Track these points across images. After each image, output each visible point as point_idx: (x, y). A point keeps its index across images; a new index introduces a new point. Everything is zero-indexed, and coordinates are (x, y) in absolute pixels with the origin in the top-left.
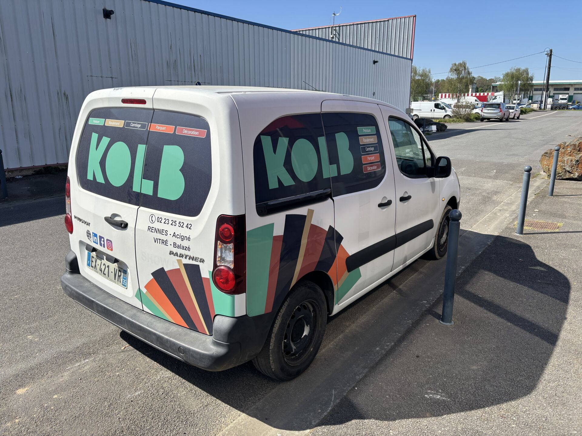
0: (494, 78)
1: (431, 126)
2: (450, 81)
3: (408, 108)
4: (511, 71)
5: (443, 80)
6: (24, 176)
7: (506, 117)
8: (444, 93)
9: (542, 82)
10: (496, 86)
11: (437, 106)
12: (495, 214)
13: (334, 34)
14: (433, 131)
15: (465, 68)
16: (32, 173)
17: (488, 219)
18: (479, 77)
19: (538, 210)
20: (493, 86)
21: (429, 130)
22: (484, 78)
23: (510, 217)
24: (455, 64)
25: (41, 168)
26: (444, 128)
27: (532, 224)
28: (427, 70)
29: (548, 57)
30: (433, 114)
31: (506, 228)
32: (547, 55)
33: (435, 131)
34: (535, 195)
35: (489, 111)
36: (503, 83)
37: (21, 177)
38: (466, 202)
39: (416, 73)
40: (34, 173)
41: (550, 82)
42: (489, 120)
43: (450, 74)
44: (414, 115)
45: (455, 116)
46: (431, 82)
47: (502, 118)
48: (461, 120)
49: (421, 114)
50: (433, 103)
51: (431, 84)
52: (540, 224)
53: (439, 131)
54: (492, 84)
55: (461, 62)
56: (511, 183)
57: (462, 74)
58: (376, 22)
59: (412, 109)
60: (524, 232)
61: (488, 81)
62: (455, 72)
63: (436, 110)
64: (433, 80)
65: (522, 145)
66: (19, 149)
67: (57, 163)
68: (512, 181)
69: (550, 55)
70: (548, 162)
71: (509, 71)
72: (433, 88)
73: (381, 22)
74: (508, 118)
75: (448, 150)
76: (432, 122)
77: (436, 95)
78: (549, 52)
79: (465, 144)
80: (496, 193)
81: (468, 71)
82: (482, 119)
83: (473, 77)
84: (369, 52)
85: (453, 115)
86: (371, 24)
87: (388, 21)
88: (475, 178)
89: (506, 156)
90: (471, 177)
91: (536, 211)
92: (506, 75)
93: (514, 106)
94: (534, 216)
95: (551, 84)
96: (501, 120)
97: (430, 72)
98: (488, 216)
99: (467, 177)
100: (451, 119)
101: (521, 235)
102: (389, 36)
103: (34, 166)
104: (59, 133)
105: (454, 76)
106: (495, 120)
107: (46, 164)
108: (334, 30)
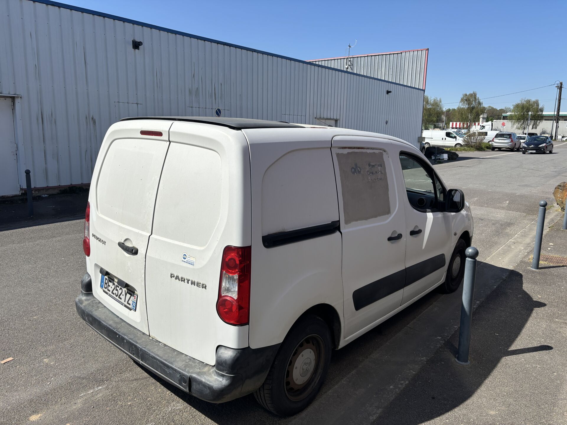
0: (504, 108)
1: (442, 154)
2: (460, 110)
3: (420, 136)
4: (521, 103)
5: (454, 110)
6: (50, 195)
7: (517, 146)
8: (455, 122)
9: (553, 113)
10: (507, 116)
11: (448, 135)
12: (509, 246)
13: (349, 65)
14: (445, 160)
15: (475, 98)
16: (58, 193)
17: (502, 252)
18: (490, 107)
19: (553, 244)
20: (503, 116)
21: (441, 159)
22: (495, 108)
23: (524, 251)
24: (466, 95)
25: (66, 188)
26: (455, 157)
27: (547, 258)
28: (438, 100)
29: (558, 90)
30: (444, 142)
31: (522, 262)
32: (557, 88)
33: (447, 160)
34: (549, 228)
35: (500, 141)
36: (513, 113)
37: (47, 196)
38: (479, 233)
39: (427, 102)
40: (59, 192)
41: (560, 113)
42: (500, 149)
43: (461, 104)
44: (425, 143)
45: (466, 145)
46: (442, 111)
47: (513, 148)
48: (472, 149)
49: (432, 142)
50: (444, 132)
51: (442, 113)
52: (556, 258)
53: (450, 159)
54: (503, 114)
55: (472, 93)
56: (525, 214)
57: (473, 105)
58: (390, 54)
59: (424, 138)
60: (540, 267)
61: (498, 111)
62: (466, 102)
63: (448, 138)
64: (444, 109)
65: (534, 176)
66: (46, 170)
67: (82, 183)
68: (525, 213)
69: (560, 88)
70: (561, 195)
71: (519, 102)
72: (444, 118)
73: (395, 55)
74: (519, 147)
75: (459, 179)
76: (444, 151)
77: (447, 124)
78: (559, 85)
79: (476, 173)
80: (509, 224)
81: (479, 102)
82: (493, 149)
83: (484, 107)
84: (383, 82)
85: (464, 144)
86: (385, 56)
87: (401, 53)
88: (487, 209)
89: (518, 186)
90: (483, 207)
91: (551, 245)
92: (516, 106)
93: (525, 137)
94: (550, 250)
95: (561, 115)
96: (511, 150)
97: (440, 102)
98: (502, 249)
99: (480, 207)
100: (463, 148)
101: (537, 270)
102: (402, 68)
103: (60, 185)
104: (86, 155)
105: (466, 106)
106: (506, 149)
107: (71, 184)
108: (349, 61)
